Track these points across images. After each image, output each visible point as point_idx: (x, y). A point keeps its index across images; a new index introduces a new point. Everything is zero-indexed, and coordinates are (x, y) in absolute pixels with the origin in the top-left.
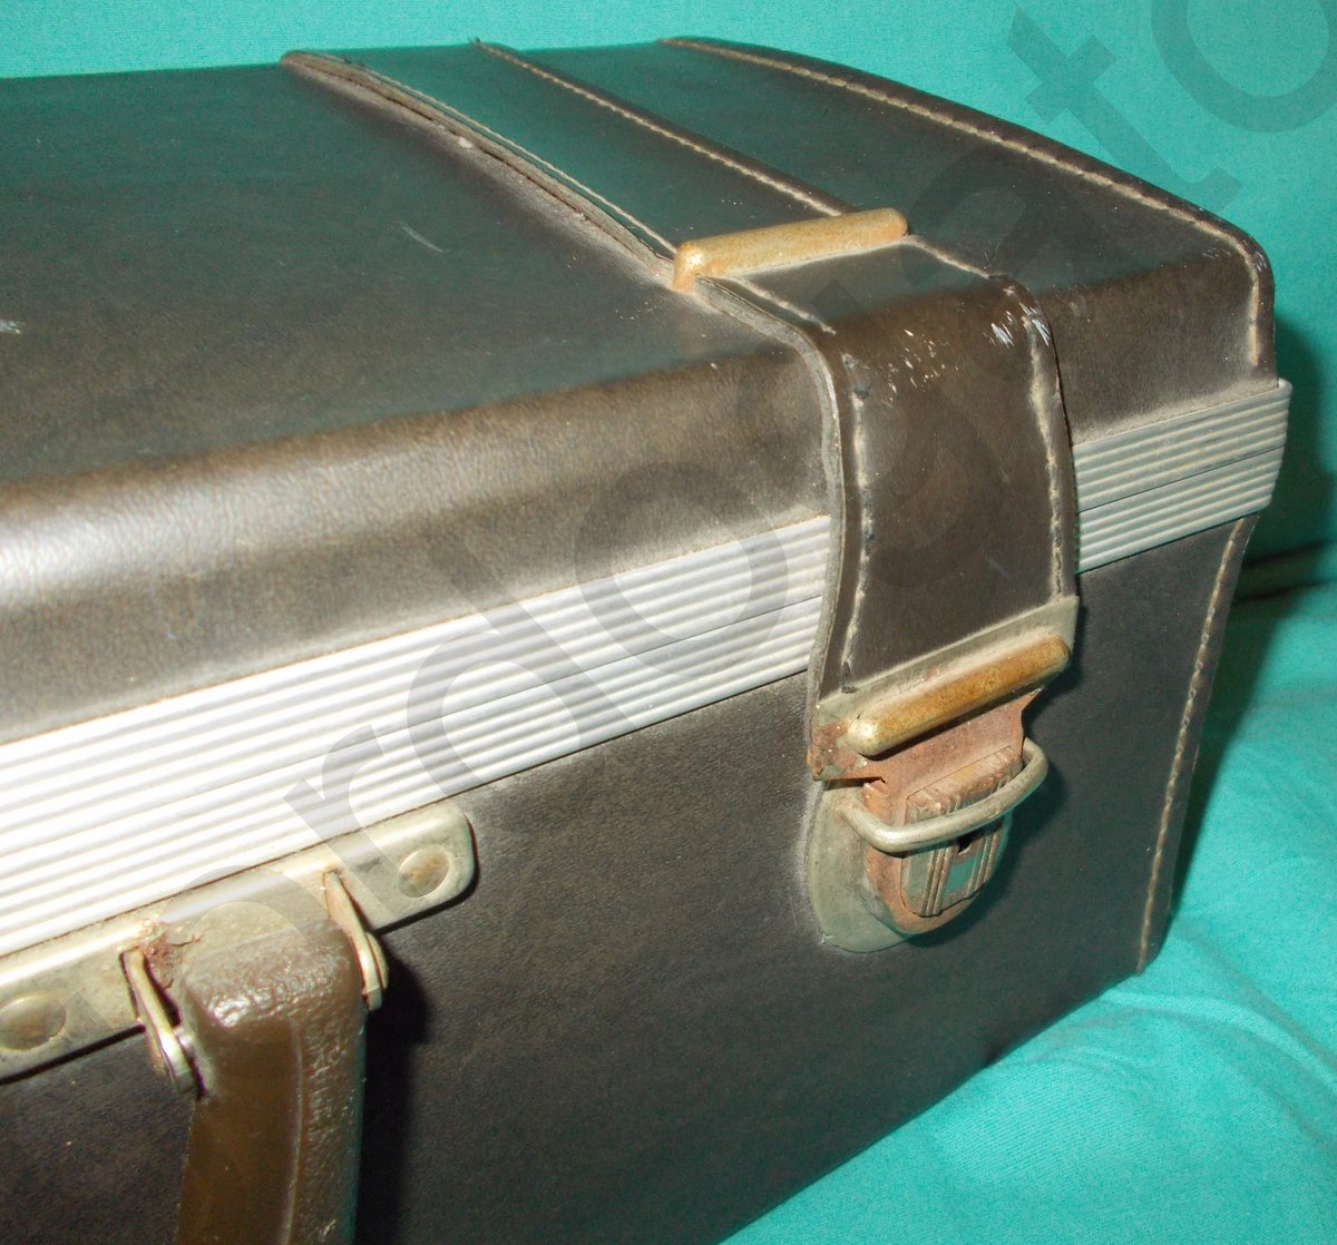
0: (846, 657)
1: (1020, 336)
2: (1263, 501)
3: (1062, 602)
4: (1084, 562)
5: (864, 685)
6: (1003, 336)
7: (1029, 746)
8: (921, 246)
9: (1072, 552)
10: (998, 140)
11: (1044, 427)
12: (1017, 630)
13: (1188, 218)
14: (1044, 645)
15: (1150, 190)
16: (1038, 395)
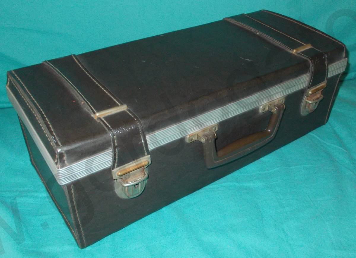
0: (310, 86)
1: (325, 57)
2: (344, 71)
3: (326, 81)
4: (328, 77)
5: (311, 88)
6: (324, 57)
7: (321, 95)
8: (314, 48)
9: (327, 76)
10: (314, 31)
11: (326, 65)
12: (322, 84)
13: (338, 42)
14: (324, 85)
15: (333, 38)
16: (326, 62)
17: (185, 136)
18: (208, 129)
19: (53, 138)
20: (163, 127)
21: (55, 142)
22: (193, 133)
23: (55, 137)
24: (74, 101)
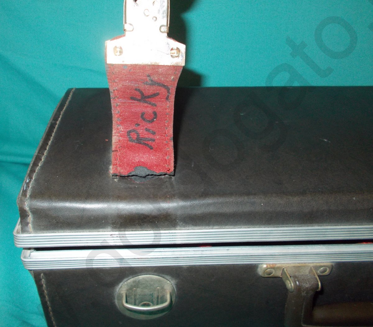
17: (259, 264)
18: (308, 266)
19: (28, 181)
20: (218, 225)
21: (23, 189)
22: (276, 264)
23: (30, 181)
24: (106, 140)
